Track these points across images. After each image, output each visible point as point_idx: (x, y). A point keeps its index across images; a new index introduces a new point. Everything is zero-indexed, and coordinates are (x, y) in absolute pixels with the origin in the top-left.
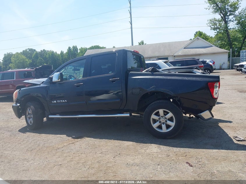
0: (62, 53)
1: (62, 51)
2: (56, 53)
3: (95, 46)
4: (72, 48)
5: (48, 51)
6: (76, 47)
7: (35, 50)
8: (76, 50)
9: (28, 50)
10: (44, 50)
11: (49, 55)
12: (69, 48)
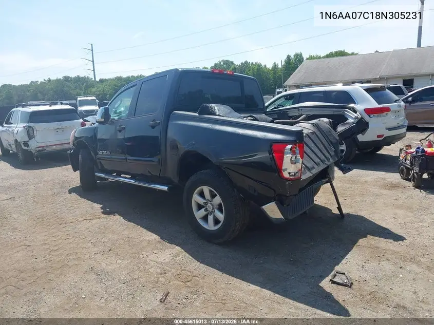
0: (275, 66)
1: (275, 63)
2: (265, 66)
3: (336, 53)
4: (293, 57)
5: (253, 63)
6: (301, 55)
7: (232, 63)
8: (299, 60)
9: (222, 63)
10: (246, 62)
11: (253, 70)
12: (289, 57)
